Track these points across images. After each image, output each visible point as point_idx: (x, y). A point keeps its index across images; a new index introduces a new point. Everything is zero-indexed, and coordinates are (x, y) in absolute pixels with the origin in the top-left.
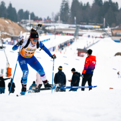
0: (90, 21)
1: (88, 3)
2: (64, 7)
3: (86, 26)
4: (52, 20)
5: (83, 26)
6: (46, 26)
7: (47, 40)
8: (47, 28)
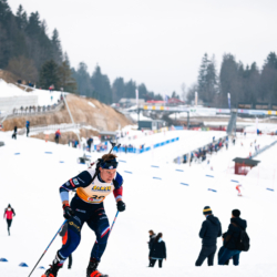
0: (259, 101)
1: (254, 65)
2: (205, 73)
3: (251, 112)
4: (182, 99)
5: (245, 111)
6: (171, 112)
7: (173, 140)
8: (172, 116)
